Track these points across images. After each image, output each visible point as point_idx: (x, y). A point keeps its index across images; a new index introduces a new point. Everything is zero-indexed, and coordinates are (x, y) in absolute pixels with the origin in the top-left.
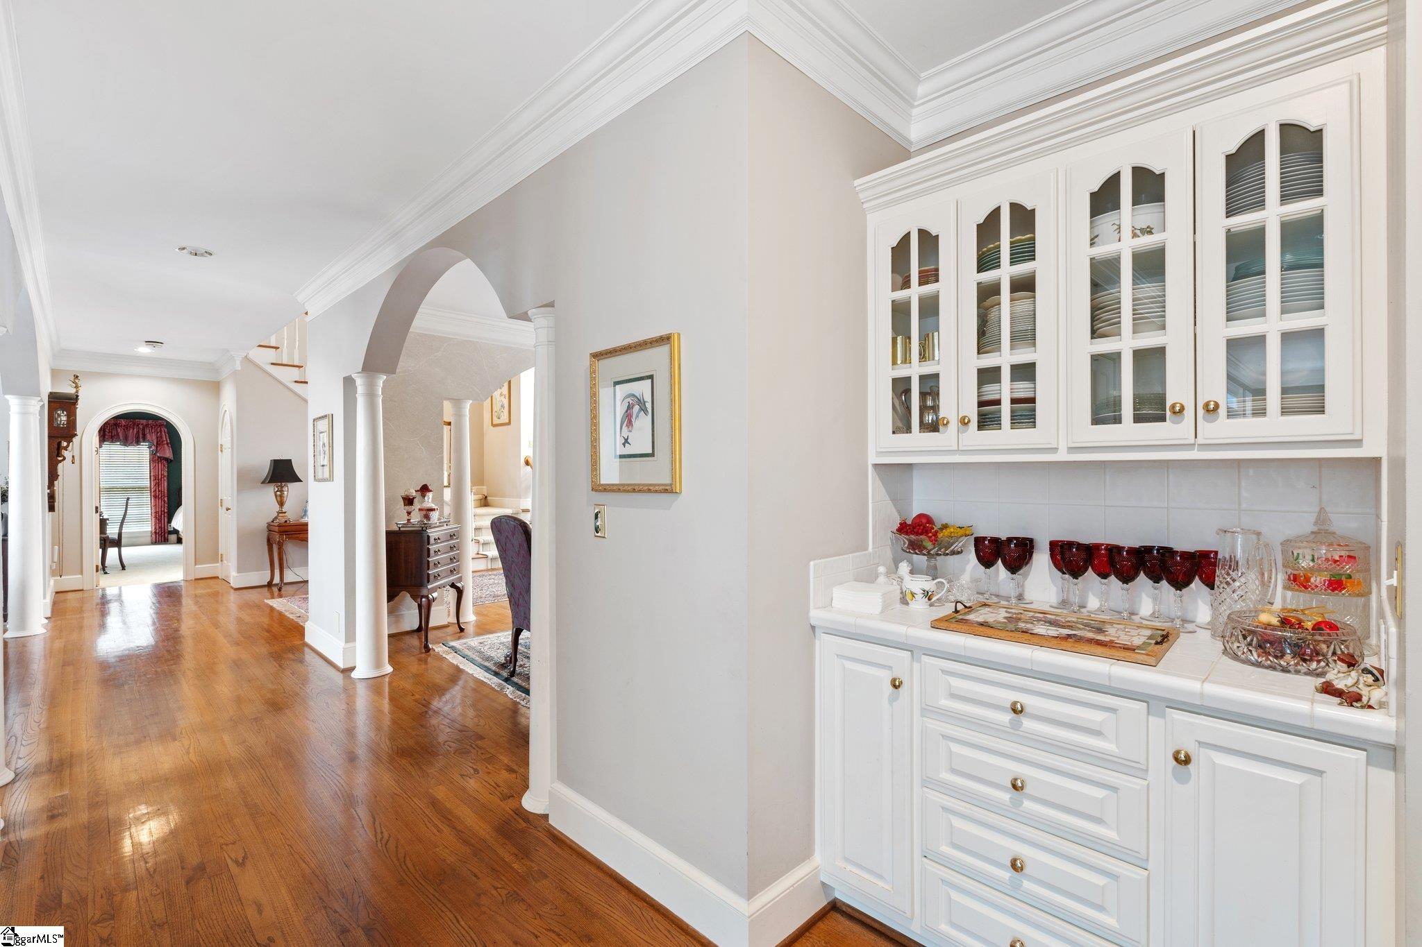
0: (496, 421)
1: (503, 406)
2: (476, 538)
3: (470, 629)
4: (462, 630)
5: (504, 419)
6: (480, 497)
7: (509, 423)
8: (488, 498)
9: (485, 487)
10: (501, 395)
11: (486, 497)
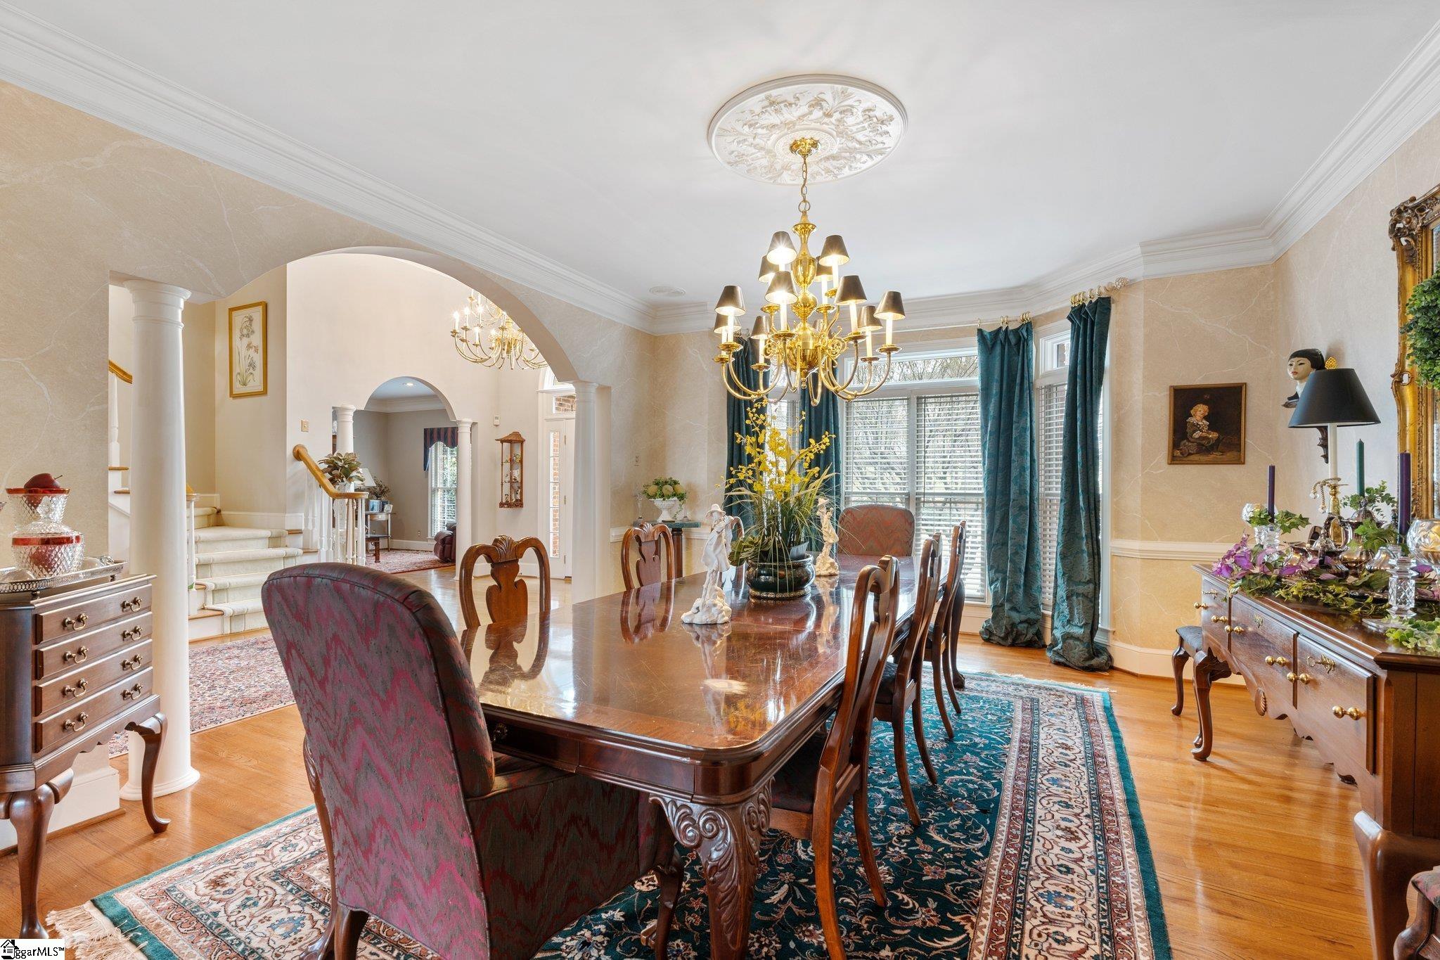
0: (238, 388)
1: (252, 365)
2: (200, 581)
3: (182, 820)
4: (159, 829)
5: (255, 384)
6: (208, 510)
7: (264, 392)
8: (222, 512)
9: (216, 495)
10: (249, 346)
11: (219, 512)
